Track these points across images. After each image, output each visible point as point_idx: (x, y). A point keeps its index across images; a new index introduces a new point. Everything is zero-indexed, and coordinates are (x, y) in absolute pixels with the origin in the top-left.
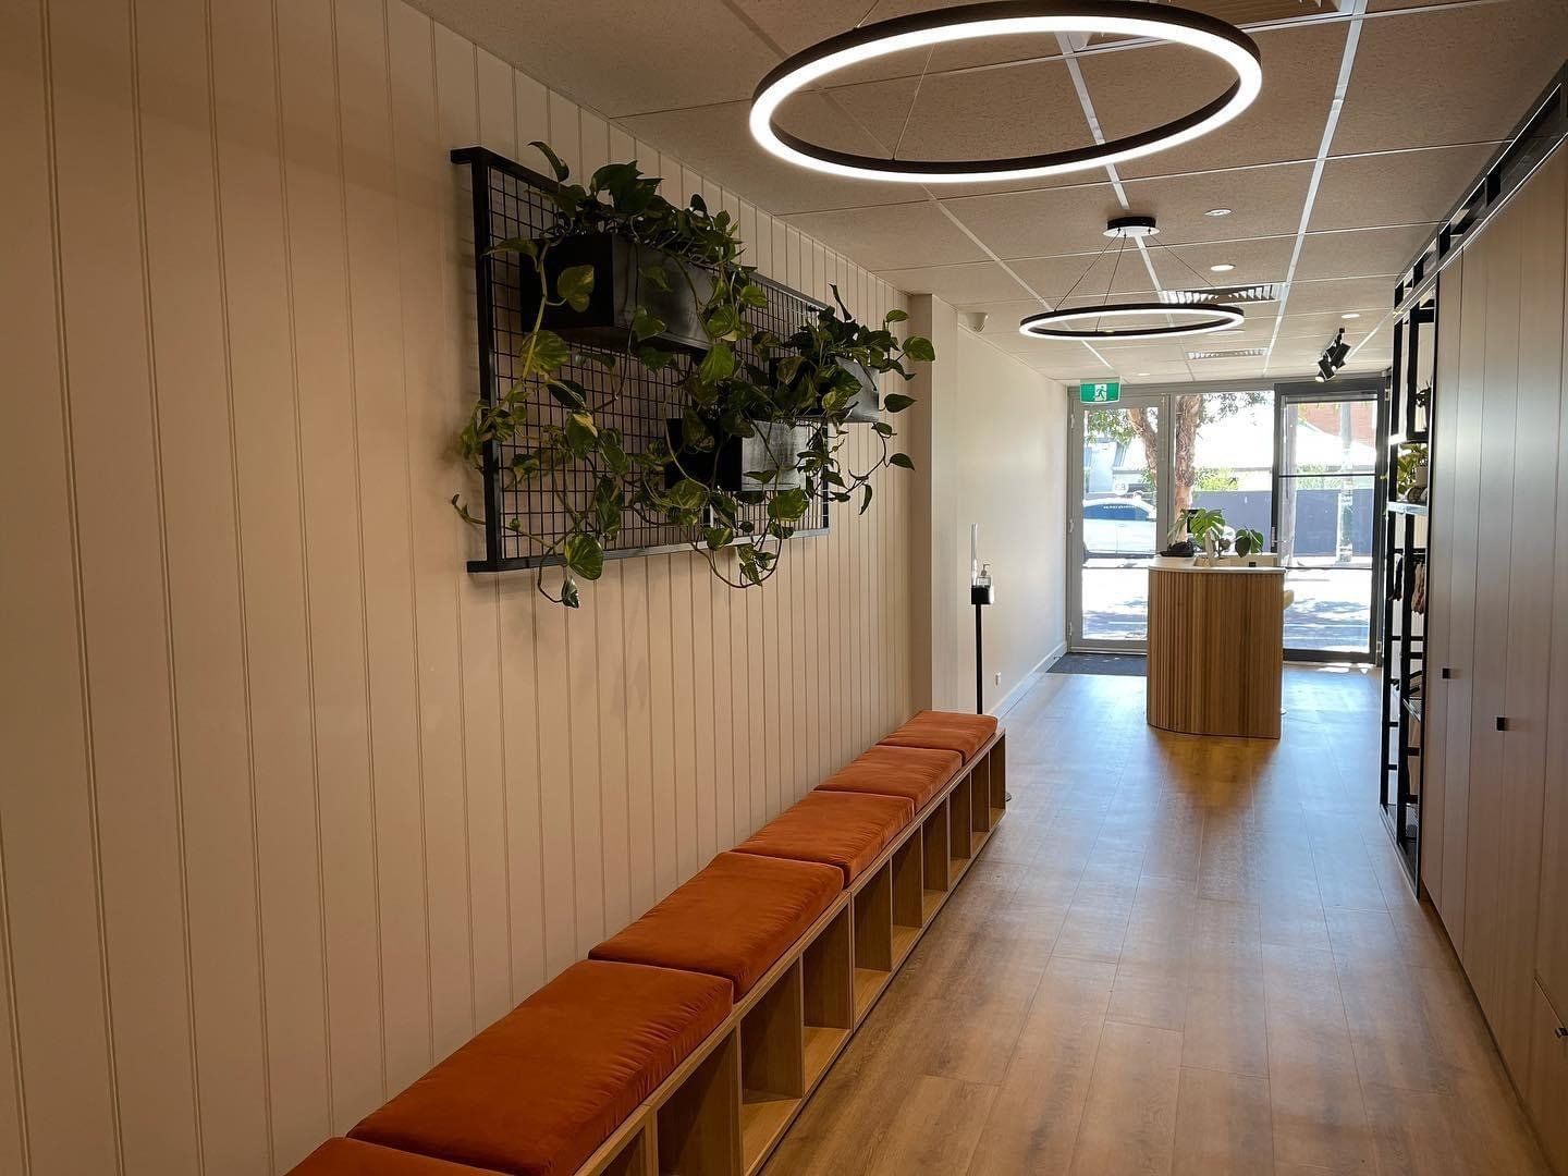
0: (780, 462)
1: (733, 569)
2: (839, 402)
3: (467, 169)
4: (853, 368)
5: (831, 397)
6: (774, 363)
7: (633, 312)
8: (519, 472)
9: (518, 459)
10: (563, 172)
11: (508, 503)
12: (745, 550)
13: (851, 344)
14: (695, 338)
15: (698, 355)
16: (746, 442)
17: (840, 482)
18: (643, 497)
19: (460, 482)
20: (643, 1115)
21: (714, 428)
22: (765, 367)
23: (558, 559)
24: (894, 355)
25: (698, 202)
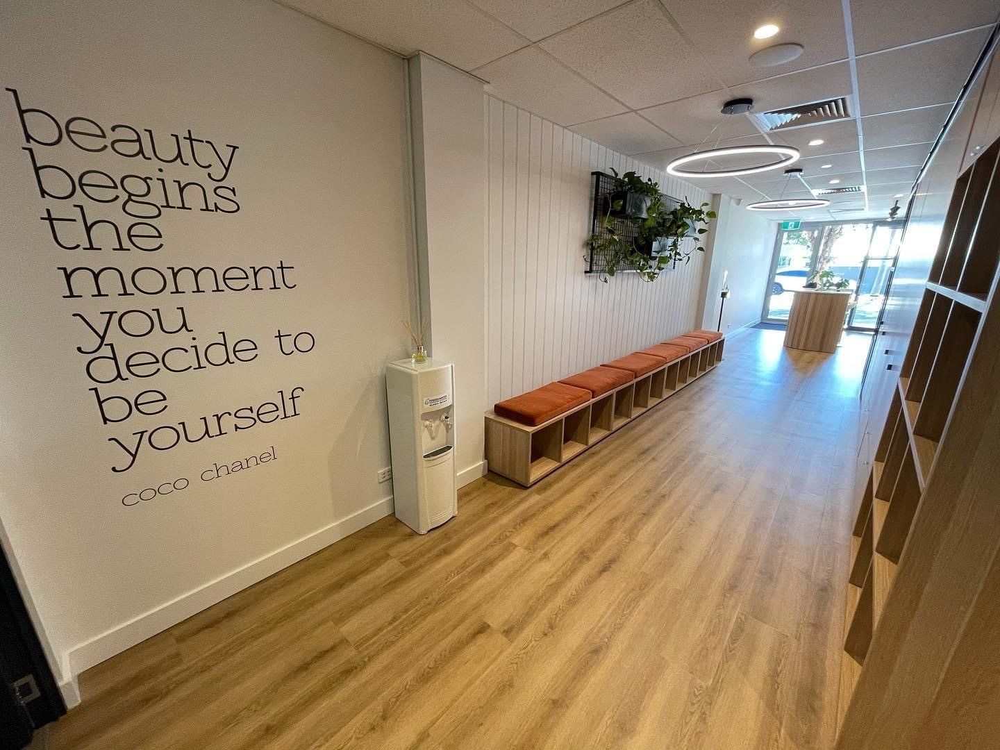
0: (663, 249)
1: (646, 278)
2: (682, 231)
3: (595, 176)
4: (688, 221)
5: (680, 230)
6: (665, 220)
7: (629, 210)
8: (599, 250)
9: (598, 247)
10: (617, 175)
11: (595, 257)
12: (649, 273)
13: (690, 214)
14: (644, 215)
15: (644, 220)
16: (654, 243)
17: (680, 255)
18: (625, 257)
19: (585, 252)
20: (614, 391)
21: (645, 239)
22: (661, 221)
23: (605, 272)
24: (703, 216)
25: (650, 180)
